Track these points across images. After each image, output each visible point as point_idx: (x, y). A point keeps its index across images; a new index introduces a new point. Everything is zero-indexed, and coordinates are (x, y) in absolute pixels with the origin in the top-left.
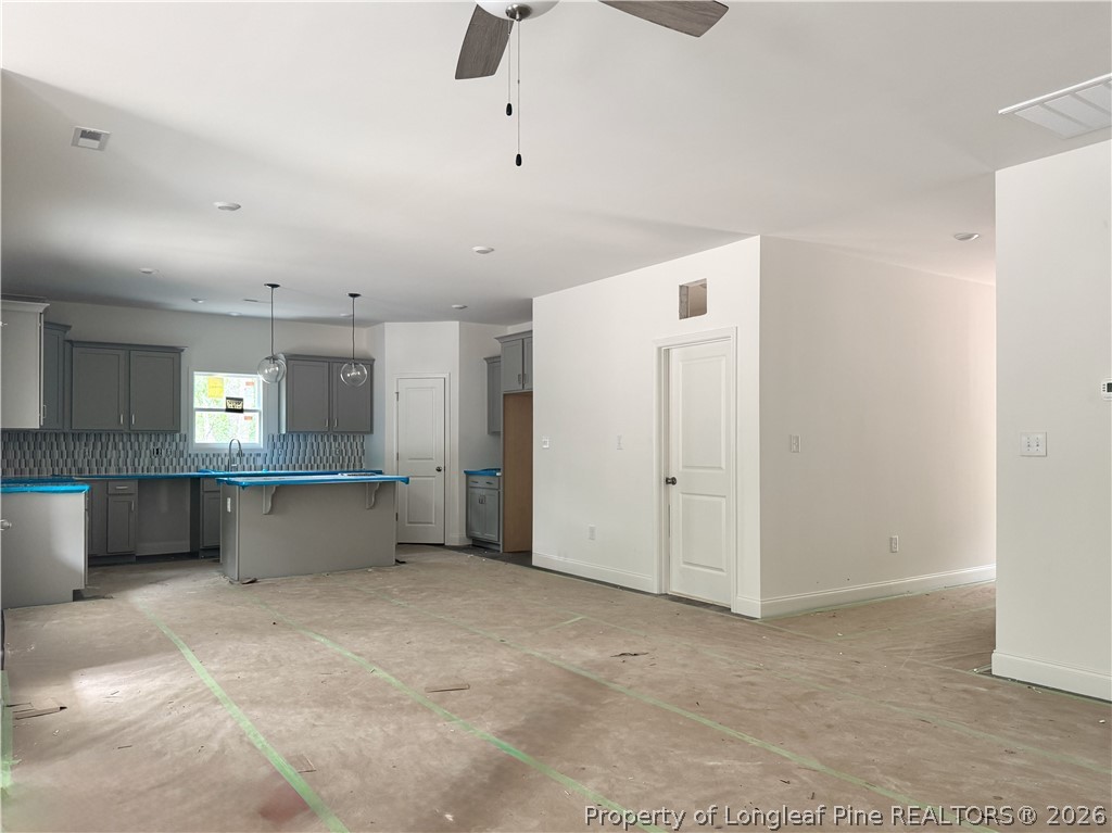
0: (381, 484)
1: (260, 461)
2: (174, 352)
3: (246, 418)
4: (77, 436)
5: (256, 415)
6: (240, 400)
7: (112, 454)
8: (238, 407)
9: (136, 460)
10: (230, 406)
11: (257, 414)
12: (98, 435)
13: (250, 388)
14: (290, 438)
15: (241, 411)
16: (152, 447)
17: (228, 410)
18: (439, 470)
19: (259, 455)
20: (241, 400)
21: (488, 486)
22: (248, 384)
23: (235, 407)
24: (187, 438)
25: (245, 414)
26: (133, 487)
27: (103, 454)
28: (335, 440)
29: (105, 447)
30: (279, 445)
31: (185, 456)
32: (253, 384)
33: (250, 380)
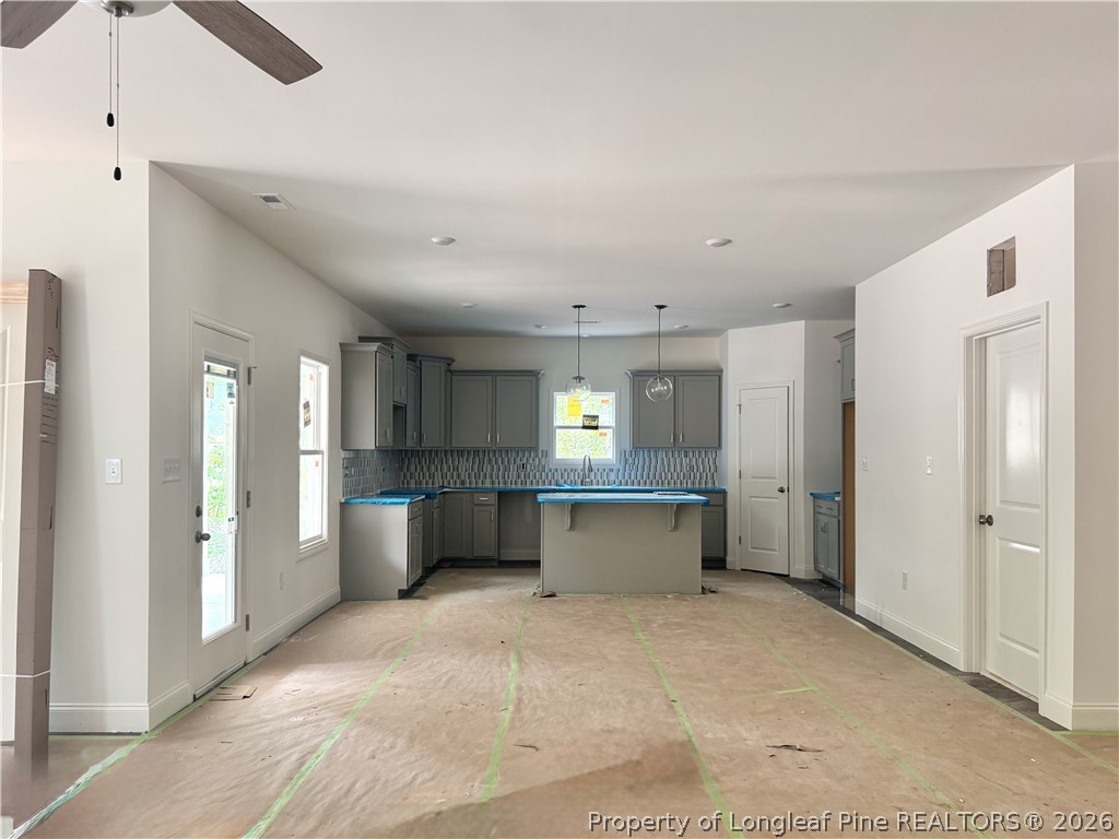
0: (678, 505)
1: (612, 476)
2: (533, 375)
3: (601, 435)
4: (461, 452)
6: (595, 417)
7: (487, 468)
8: (594, 424)
9: (506, 474)
10: (587, 423)
11: (611, 430)
12: (476, 452)
13: (604, 406)
14: (641, 453)
15: (596, 428)
16: (518, 462)
17: (584, 427)
18: (782, 491)
19: (612, 470)
20: (597, 417)
21: (829, 512)
22: (603, 401)
23: (591, 424)
24: (546, 454)
25: (600, 430)
26: (492, 499)
27: (481, 469)
28: (686, 456)
29: (482, 463)
30: (630, 461)
31: (546, 471)
32: (607, 401)
33: (606, 398)
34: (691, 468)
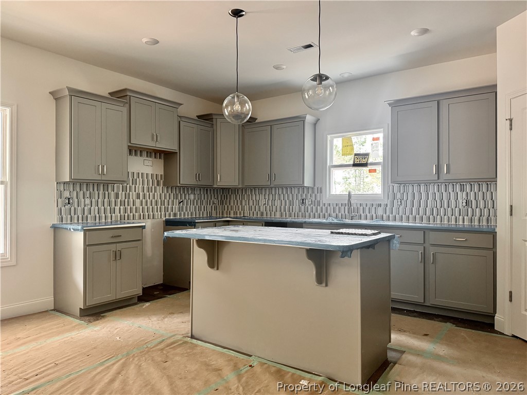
1: (380, 211)
2: (300, 121)
3: (370, 171)
5: (379, 168)
7: (277, 203)
8: (364, 161)
9: (291, 207)
10: (357, 161)
13: (375, 143)
14: (411, 187)
15: (365, 165)
16: (299, 197)
17: (355, 165)
19: (380, 205)
20: (367, 155)
22: (374, 139)
23: (360, 162)
24: (320, 190)
25: (370, 167)
28: (462, 190)
30: (399, 196)
31: (321, 206)
32: (378, 139)
33: (376, 136)
34: (468, 203)
